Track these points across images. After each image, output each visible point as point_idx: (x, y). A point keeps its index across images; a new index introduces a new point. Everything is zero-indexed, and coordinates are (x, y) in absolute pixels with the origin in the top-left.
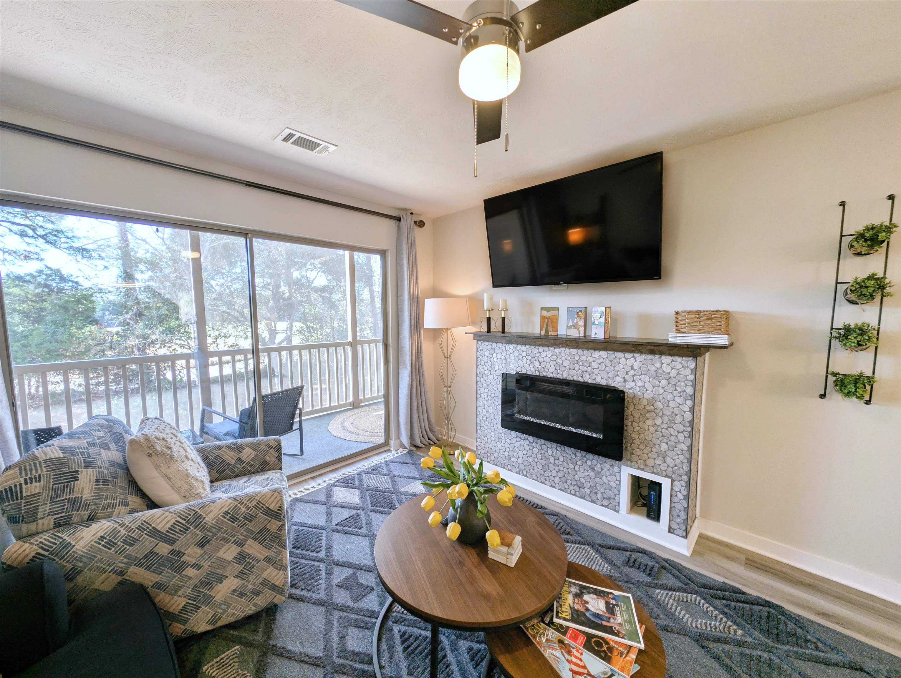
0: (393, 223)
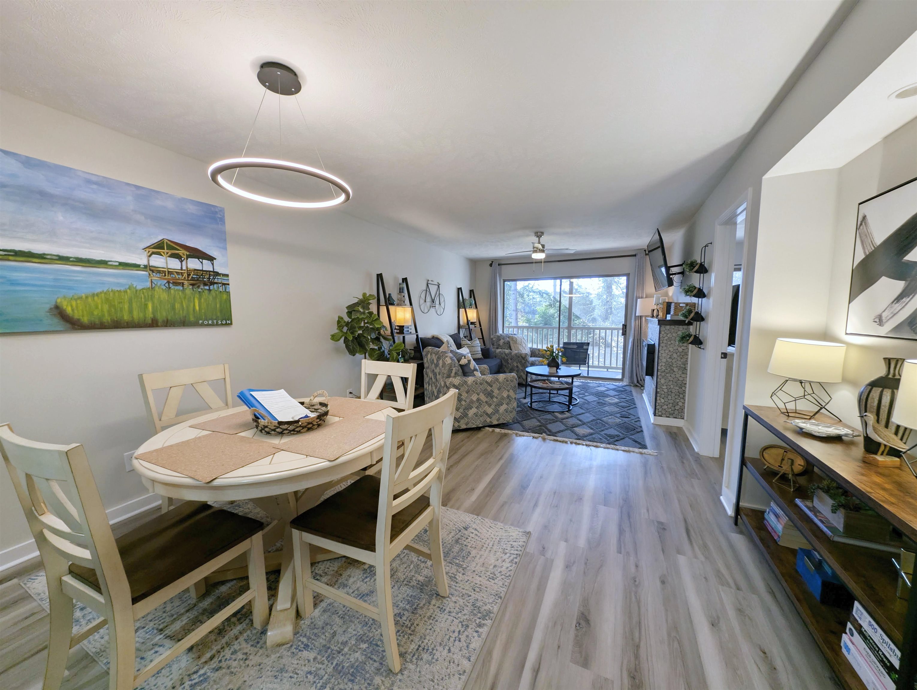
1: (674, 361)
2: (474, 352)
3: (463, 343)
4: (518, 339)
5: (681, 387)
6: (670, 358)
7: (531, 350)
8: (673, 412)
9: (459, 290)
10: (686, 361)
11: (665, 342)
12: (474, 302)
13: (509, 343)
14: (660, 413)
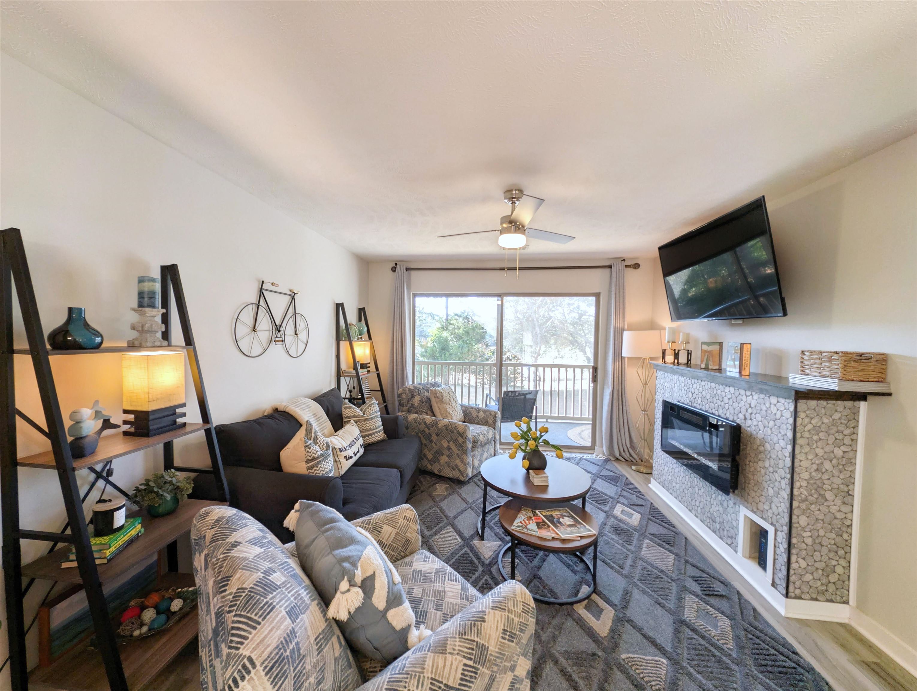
0: (608, 270)
1: (825, 477)
2: (371, 430)
3: (346, 413)
4: (444, 394)
5: (840, 533)
6: (817, 470)
7: (464, 409)
8: (824, 588)
9: (339, 307)
10: (850, 476)
11: (806, 435)
12: (365, 329)
13: (429, 400)
14: (798, 592)
